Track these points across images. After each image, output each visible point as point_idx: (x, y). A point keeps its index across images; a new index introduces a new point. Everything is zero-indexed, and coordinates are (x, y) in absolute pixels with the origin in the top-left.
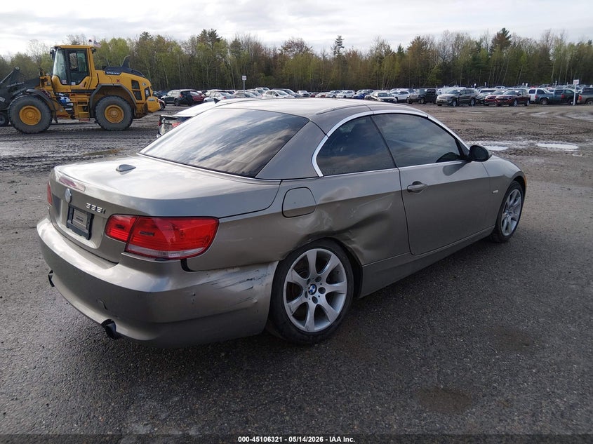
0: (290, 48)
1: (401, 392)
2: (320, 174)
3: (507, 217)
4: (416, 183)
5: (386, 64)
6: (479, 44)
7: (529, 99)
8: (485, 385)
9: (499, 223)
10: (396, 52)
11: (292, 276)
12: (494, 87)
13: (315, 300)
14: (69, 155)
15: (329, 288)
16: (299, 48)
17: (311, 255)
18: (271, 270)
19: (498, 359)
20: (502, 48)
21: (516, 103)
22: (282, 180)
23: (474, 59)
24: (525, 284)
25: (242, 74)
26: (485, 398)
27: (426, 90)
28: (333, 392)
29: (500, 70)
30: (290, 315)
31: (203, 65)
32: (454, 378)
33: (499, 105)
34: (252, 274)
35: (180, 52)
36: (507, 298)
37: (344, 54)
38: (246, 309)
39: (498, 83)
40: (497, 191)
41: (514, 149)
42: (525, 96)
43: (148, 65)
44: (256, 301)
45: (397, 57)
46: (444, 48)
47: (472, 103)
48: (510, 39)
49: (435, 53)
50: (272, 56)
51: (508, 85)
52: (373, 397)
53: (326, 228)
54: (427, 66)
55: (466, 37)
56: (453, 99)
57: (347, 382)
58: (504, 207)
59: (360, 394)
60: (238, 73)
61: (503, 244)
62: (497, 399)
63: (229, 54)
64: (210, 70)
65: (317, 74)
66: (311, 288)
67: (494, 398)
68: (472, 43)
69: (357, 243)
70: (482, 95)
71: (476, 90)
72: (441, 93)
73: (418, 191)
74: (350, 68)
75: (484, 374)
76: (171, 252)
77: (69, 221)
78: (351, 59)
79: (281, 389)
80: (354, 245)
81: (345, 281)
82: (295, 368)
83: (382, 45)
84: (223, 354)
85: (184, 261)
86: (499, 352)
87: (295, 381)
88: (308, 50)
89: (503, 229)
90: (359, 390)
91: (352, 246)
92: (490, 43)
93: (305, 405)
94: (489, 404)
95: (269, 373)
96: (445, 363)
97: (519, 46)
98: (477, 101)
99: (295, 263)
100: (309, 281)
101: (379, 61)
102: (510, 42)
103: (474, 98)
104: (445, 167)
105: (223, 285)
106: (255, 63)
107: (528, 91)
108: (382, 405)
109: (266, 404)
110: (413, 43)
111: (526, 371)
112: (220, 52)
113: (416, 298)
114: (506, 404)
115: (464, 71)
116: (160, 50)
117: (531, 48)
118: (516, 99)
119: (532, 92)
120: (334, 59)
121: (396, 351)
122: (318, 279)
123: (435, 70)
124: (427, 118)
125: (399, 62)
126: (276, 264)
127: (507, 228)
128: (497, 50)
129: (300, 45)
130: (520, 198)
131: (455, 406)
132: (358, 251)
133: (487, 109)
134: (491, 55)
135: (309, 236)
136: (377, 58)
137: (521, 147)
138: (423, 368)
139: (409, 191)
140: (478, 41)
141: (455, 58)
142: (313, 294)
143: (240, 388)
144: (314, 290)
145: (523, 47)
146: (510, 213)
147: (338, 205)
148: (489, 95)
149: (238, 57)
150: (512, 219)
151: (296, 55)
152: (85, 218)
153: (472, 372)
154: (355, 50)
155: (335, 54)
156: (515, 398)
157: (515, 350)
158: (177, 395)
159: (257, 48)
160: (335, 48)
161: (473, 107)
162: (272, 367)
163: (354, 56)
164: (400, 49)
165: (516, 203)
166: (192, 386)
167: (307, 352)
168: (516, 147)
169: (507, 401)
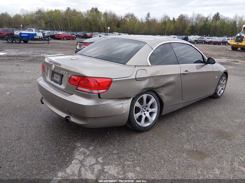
0: (128, 16)
1: (179, 151)
2: (150, 65)
3: (220, 88)
4: (186, 71)
5: (168, 25)
6: (207, 19)
7: (227, 42)
8: (212, 150)
9: (217, 90)
10: (172, 20)
11: (137, 104)
12: (212, 37)
13: (145, 114)
14: (39, 56)
15: (151, 110)
16: (131, 17)
17: (145, 96)
18: (130, 101)
19: (217, 141)
20: (216, 20)
21: (221, 44)
22: (136, 66)
23: (205, 25)
24: (227, 114)
25: (108, 27)
26: (212, 155)
27: (184, 37)
28: (152, 149)
29: (215, 30)
30: (136, 119)
31: (91, 22)
32: (200, 147)
33: (214, 44)
34: (123, 102)
35: (82, 16)
36: (220, 119)
37: (150, 20)
38: (120, 115)
39: (214, 35)
40: (217, 77)
41: (221, 62)
42: (225, 41)
43: (69, 21)
44: (124, 112)
45: (173, 22)
46: (192, 19)
47: (203, 43)
48: (220, 17)
49: (189, 21)
50: (120, 19)
51: (218, 36)
52: (168, 152)
53: (151, 86)
54: (185, 27)
55: (202, 16)
56: (196, 41)
57: (157, 146)
58: (219, 84)
59: (163, 150)
60: (106, 26)
61: (218, 99)
62: (217, 156)
63: (103, 18)
64: (94, 24)
65: (138, 28)
66: (144, 110)
67: (216, 155)
68: (204, 18)
69: (162, 93)
70: (208, 39)
71: (205, 38)
72: (190, 38)
73: (187, 74)
74: (152, 26)
75: (212, 146)
76: (94, 90)
77: (52, 78)
78: (153, 22)
79: (132, 147)
80: (161, 94)
81: (157, 108)
82: (137, 140)
83: (166, 17)
84: (109, 133)
85: (99, 94)
86: (217, 139)
87: (137, 144)
88: (135, 18)
89: (218, 92)
90: (162, 149)
91: (160, 94)
92: (212, 18)
93: (142, 153)
94: (214, 157)
95: (127, 141)
96: (196, 141)
97: (224, 20)
98: (205, 42)
99: (139, 99)
100: (143, 107)
101: (165, 24)
102: (220, 18)
103: (204, 41)
104: (197, 65)
105: (112, 105)
106: (113, 22)
107: (227, 39)
108: (172, 155)
109: (127, 152)
110: (179, 17)
111: (228, 146)
112: (99, 17)
113: (183, 117)
114: (220, 157)
115: (200, 30)
116: (74, 15)
117: (229, 21)
118: (222, 42)
119: (229, 39)
120: (146, 22)
121: (176, 136)
122: (146, 106)
123: (188, 28)
124: (191, 46)
125: (173, 25)
126: (132, 99)
127: (219, 93)
128: (214, 21)
129: (132, 15)
130: (225, 80)
131: (201, 157)
132: (163, 96)
133: (209, 45)
134: (212, 23)
135: (145, 89)
136: (164, 22)
137: (224, 62)
138: (187, 143)
139: (184, 74)
140: (207, 17)
141: (196, 24)
142: (144, 112)
143: (116, 145)
144: (145, 110)
145: (225, 21)
146: (221, 86)
147: (156, 77)
148: (210, 40)
149: (106, 20)
150: (222, 89)
151: (130, 20)
152: (59, 77)
153: (207, 145)
154: (155, 18)
155: (146, 20)
156: (224, 155)
157: (224, 138)
158: (92, 146)
159: (114, 16)
160: (147, 17)
161: (203, 45)
162: (128, 139)
163: (154, 21)
164: (174, 19)
165: (224, 83)
166: (98, 144)
167: (141, 134)
168: (222, 61)
169: (221, 156)
